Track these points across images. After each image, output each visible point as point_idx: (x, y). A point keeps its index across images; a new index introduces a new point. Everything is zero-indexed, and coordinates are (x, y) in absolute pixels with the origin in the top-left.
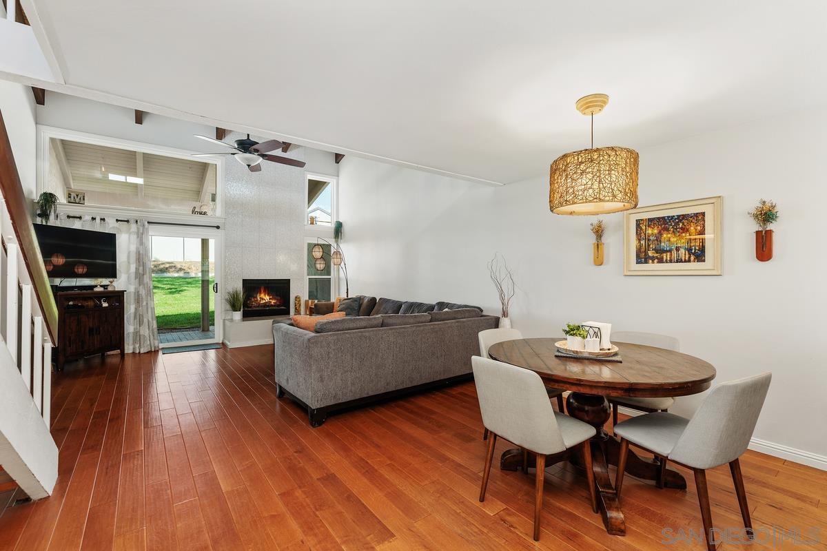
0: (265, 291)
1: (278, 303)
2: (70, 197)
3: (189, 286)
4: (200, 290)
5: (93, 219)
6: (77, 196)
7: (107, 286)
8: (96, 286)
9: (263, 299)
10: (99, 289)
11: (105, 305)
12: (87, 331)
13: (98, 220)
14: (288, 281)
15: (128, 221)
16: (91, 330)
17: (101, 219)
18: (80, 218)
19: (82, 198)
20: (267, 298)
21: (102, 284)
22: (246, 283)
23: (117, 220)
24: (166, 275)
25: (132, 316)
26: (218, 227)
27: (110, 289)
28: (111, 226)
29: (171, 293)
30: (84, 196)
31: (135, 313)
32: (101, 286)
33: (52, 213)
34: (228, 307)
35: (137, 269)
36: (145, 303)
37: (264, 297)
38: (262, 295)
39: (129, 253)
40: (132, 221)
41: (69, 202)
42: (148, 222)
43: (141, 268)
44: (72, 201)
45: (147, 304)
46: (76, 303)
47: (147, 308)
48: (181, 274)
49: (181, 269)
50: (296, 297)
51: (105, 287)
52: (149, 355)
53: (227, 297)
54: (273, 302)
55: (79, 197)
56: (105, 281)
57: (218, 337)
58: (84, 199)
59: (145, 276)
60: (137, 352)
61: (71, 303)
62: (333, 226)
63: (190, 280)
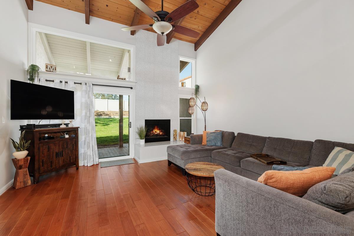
0: (157, 128)
1: (163, 134)
2: (47, 68)
3: (112, 122)
4: (118, 124)
5: (61, 82)
6: (51, 67)
7: (69, 124)
8: (61, 124)
9: (156, 132)
10: (63, 126)
11: (67, 136)
12: (55, 154)
13: (63, 83)
14: (169, 120)
15: (81, 84)
16: (57, 154)
17: (65, 82)
18: (53, 81)
19: (54, 69)
20: (158, 132)
21: (65, 123)
22: (147, 122)
23: (75, 83)
24: (101, 117)
25: (83, 143)
26: (132, 88)
27: (70, 126)
28: (71, 86)
29: (104, 125)
30: (55, 68)
31: (85, 141)
32: (65, 124)
33: (36, 78)
34: (138, 137)
35: (86, 113)
36: (90, 135)
37: (157, 131)
38: (156, 130)
39: (82, 103)
40: (83, 84)
41: (47, 71)
42: (93, 85)
43: (88, 113)
44: (48, 70)
45: (92, 135)
46: (50, 135)
47: (92, 138)
48: (107, 117)
49: (107, 115)
50: (174, 131)
51: (67, 125)
52: (93, 167)
53: (137, 130)
54: (161, 133)
55: (52, 68)
56: (67, 121)
57: (132, 156)
58: (55, 70)
59: (90, 118)
60: (86, 165)
61: (46, 135)
62: (194, 88)
63: (111, 119)
